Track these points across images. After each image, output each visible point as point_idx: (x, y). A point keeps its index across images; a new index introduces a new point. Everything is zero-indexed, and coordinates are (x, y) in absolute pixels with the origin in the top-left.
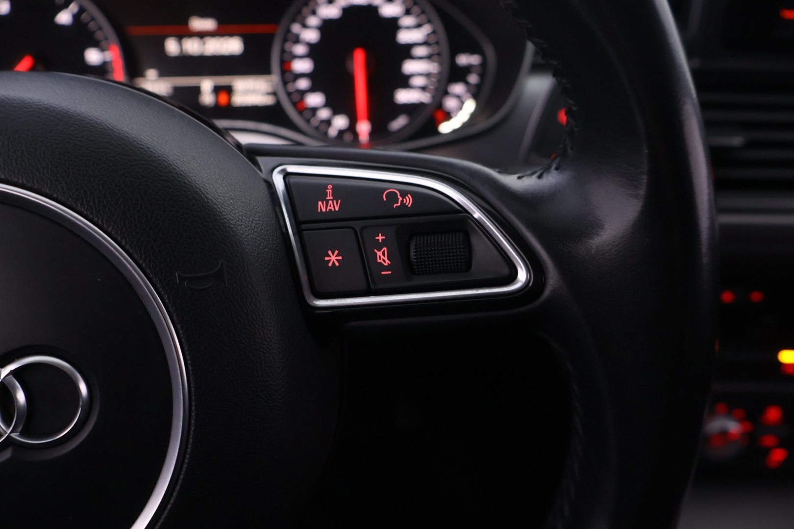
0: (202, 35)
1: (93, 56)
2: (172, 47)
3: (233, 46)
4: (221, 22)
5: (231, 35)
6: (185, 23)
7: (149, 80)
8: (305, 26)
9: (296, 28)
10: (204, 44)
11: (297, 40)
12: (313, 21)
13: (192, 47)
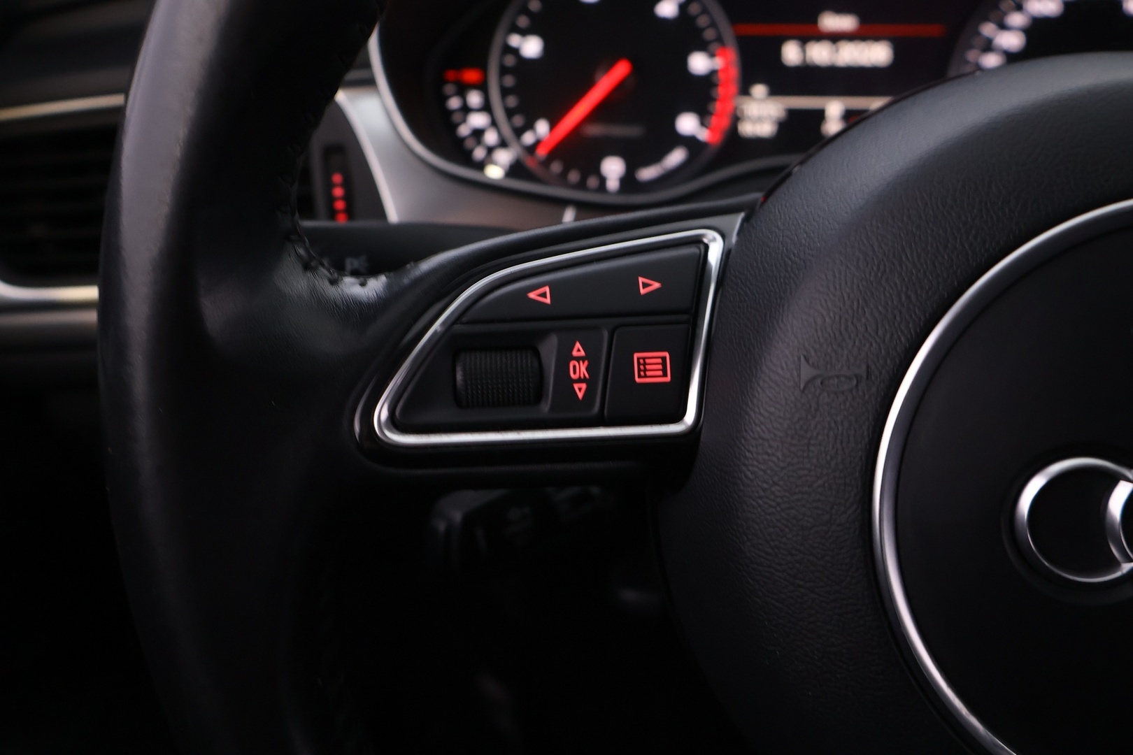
0: (835, 38)
1: (699, 63)
2: (791, 53)
3: (877, 54)
4: (864, 19)
5: (876, 38)
6: (814, 21)
7: (755, 100)
8: (1003, 27)
9: (988, 29)
10: (837, 50)
11: (988, 47)
12: (1016, 19)
13: (820, 54)
